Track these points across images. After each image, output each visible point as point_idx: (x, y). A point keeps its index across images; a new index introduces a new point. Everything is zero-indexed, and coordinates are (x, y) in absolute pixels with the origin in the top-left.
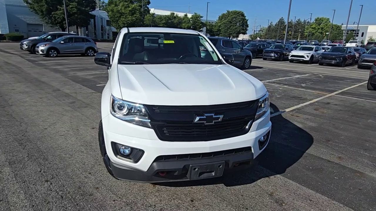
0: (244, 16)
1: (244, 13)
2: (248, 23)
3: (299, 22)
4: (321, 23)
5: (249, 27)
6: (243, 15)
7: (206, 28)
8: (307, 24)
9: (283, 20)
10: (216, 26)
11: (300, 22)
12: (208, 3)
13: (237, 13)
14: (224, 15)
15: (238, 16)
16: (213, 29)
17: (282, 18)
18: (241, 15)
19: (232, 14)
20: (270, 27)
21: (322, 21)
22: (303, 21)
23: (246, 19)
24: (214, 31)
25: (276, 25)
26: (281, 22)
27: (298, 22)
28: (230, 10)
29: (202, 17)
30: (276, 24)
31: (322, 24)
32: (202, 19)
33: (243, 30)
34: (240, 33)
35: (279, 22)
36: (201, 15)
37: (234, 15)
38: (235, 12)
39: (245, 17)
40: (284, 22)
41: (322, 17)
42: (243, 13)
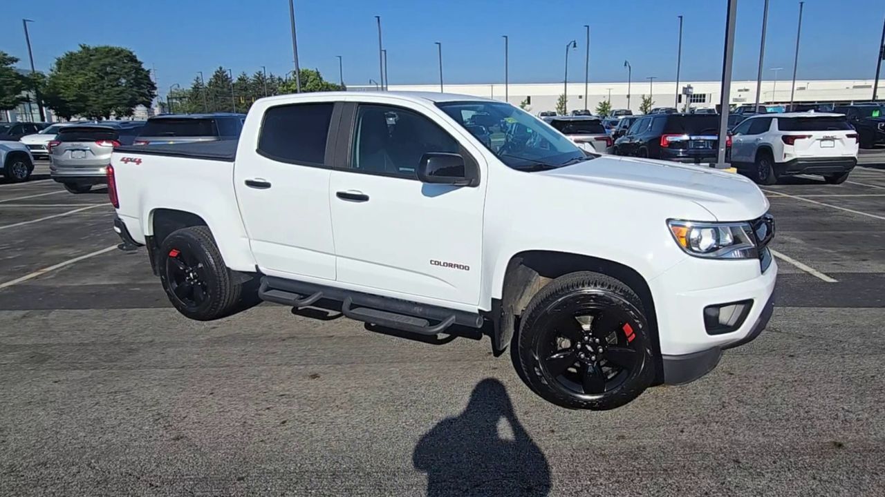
0: (136, 61)
1: (134, 54)
2: (153, 80)
3: (261, 78)
4: (307, 81)
5: (158, 90)
6: (133, 59)
7: (37, 92)
8: (278, 82)
9: (224, 74)
10: (71, 87)
11: (263, 78)
12: (24, 21)
13: (114, 53)
14: (71, 56)
15: (119, 60)
16: (61, 95)
17: (221, 68)
18: (128, 59)
19: (99, 56)
20: (196, 88)
21: (308, 77)
22: (269, 77)
23: (143, 70)
24: (67, 100)
25: (210, 84)
26: (221, 77)
27: (258, 78)
28: (92, 45)
29: (14, 60)
30: (211, 82)
31: (308, 84)
32: (15, 65)
33: (143, 95)
34: (137, 104)
35: (216, 76)
36: (10, 55)
37: (107, 57)
38: (107, 49)
39: (141, 63)
40: (227, 78)
41: (304, 69)
42: (131, 53)
